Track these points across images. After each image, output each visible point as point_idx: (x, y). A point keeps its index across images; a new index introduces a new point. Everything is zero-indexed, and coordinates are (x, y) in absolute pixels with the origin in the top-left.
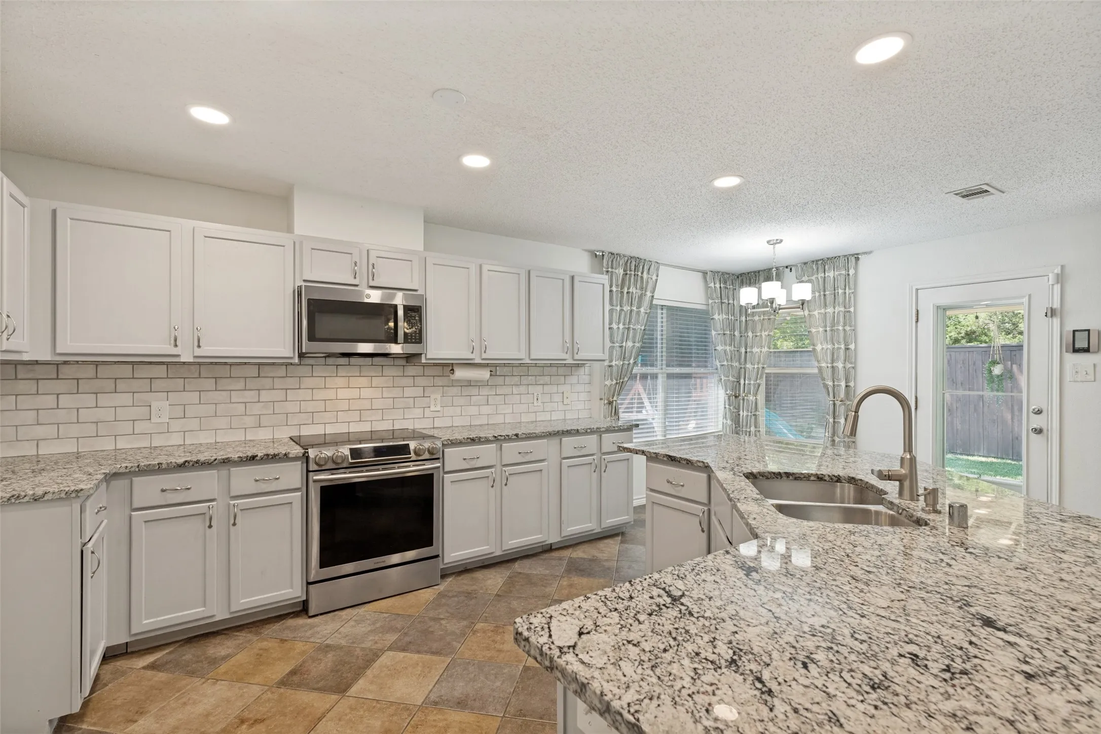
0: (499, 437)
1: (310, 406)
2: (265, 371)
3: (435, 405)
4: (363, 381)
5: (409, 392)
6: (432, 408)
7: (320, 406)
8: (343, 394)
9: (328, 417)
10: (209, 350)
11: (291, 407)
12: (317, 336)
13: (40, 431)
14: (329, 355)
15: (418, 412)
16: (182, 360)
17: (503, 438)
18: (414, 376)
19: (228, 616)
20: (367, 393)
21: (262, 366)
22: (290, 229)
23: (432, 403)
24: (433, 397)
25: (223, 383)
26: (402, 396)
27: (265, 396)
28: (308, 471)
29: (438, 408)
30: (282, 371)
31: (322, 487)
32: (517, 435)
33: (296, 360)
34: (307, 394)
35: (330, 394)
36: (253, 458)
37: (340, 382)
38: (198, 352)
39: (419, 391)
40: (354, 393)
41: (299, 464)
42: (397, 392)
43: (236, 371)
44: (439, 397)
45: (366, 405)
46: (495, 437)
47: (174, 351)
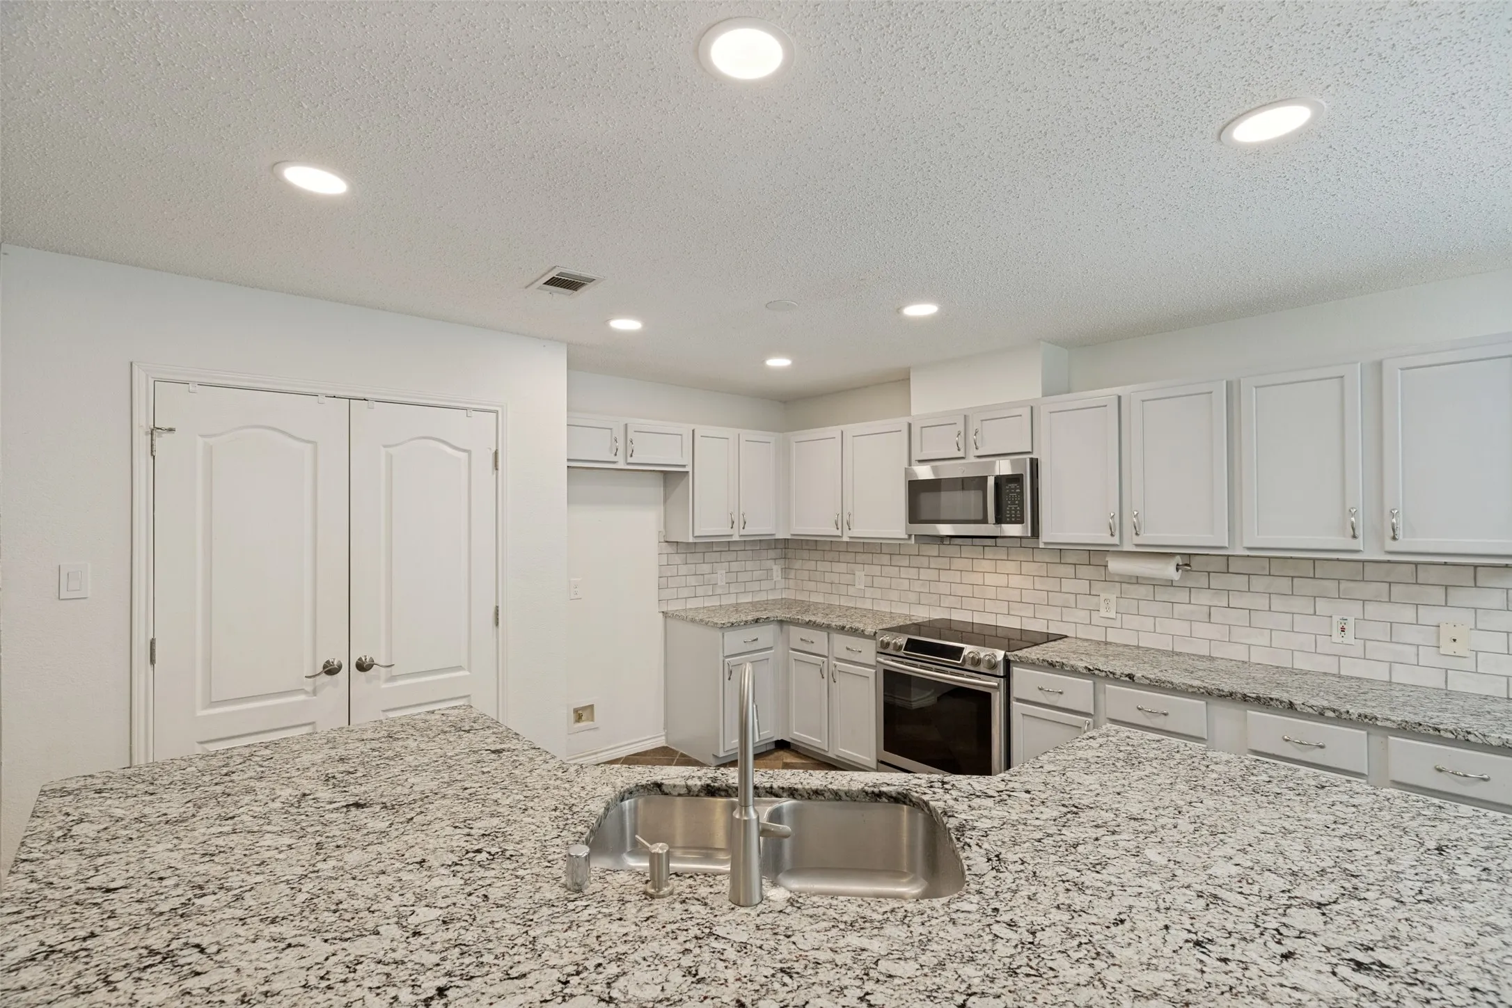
0: (1096, 672)
1: (959, 590)
3: (1108, 609)
4: (1011, 566)
5: (1068, 585)
6: (1103, 613)
7: (967, 591)
9: (975, 604)
11: (944, 589)
13: (812, 585)
15: (1081, 615)
17: (1104, 674)
18: (1075, 564)
20: (1016, 581)
23: (1103, 605)
24: (1103, 596)
26: (1058, 589)
28: (877, 652)
29: (1113, 615)
31: (884, 670)
32: (1131, 676)
34: (956, 577)
35: (977, 578)
37: (986, 565)
39: (1083, 586)
40: (1001, 580)
42: (1051, 584)
44: (1113, 598)
45: (1015, 595)
46: (1089, 670)
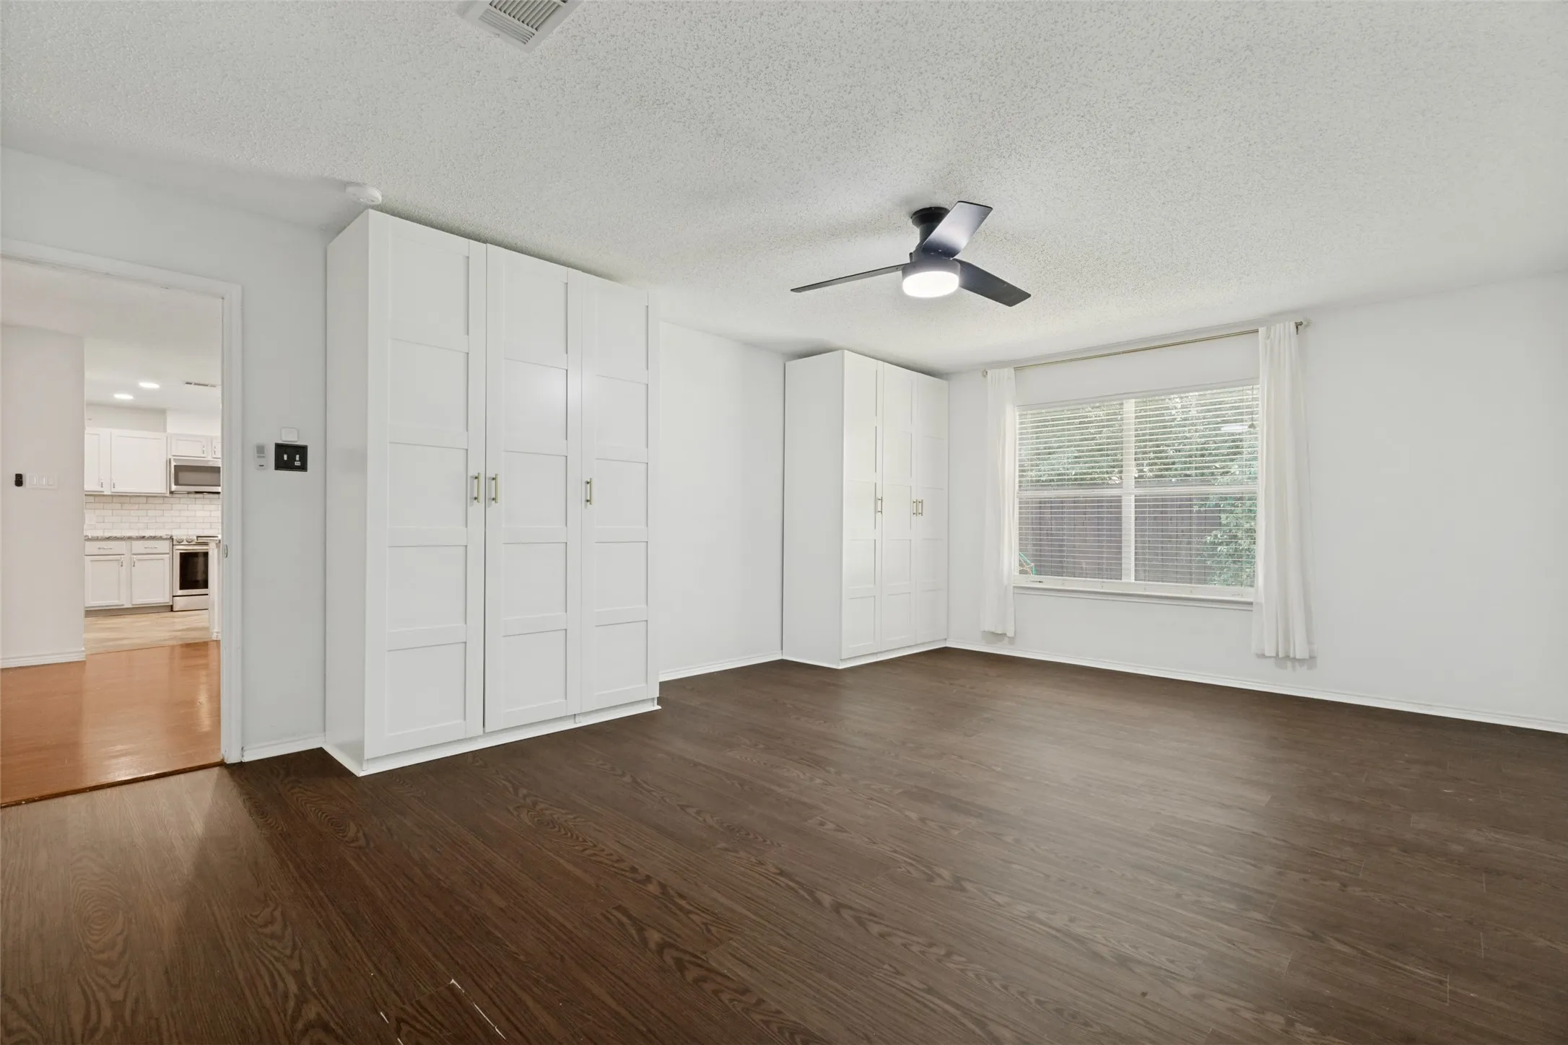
2: (151, 500)
8: (199, 514)
10: (120, 488)
12: (180, 482)
14: (189, 493)
16: (105, 493)
19: (131, 606)
21: (149, 497)
22: (165, 430)
25: (126, 506)
27: (151, 513)
28: (173, 545)
30: (160, 501)
31: (181, 554)
33: (168, 495)
36: (144, 537)
38: (113, 490)
41: (168, 541)
43: (133, 500)
47: (101, 489)
